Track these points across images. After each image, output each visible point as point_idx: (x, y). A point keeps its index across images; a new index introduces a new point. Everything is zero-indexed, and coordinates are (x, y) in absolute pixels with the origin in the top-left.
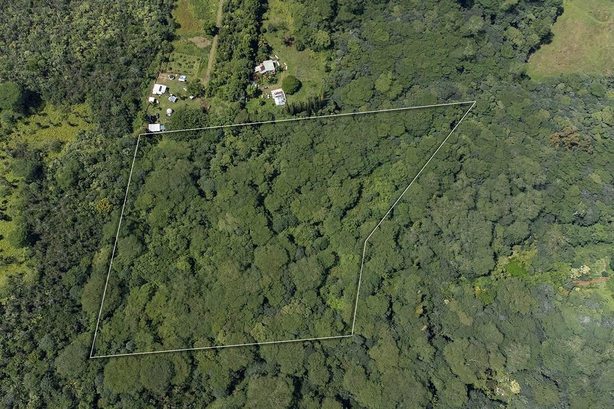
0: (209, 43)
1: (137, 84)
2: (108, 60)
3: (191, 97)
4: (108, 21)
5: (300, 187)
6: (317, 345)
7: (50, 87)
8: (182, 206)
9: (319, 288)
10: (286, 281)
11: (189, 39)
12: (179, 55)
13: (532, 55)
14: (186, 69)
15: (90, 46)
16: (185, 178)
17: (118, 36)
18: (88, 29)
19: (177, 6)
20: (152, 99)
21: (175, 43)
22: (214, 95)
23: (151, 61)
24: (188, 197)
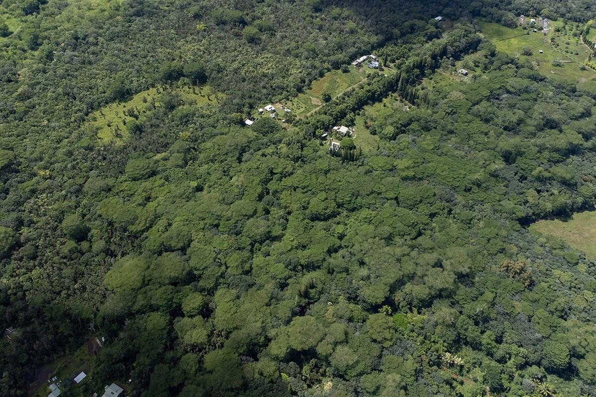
0: (320, 104)
1: (260, 99)
2: (256, 81)
3: (283, 121)
4: (274, 66)
5: (298, 187)
6: (223, 268)
7: (215, 78)
8: (223, 157)
9: (255, 241)
10: (239, 224)
11: (310, 97)
12: (297, 100)
13: (544, 220)
14: (294, 108)
15: (253, 72)
16: (237, 145)
17: (272, 75)
18: (260, 64)
19: (319, 80)
20: (261, 110)
21: (300, 95)
22: (297, 126)
23: (279, 94)
24: (230, 155)
